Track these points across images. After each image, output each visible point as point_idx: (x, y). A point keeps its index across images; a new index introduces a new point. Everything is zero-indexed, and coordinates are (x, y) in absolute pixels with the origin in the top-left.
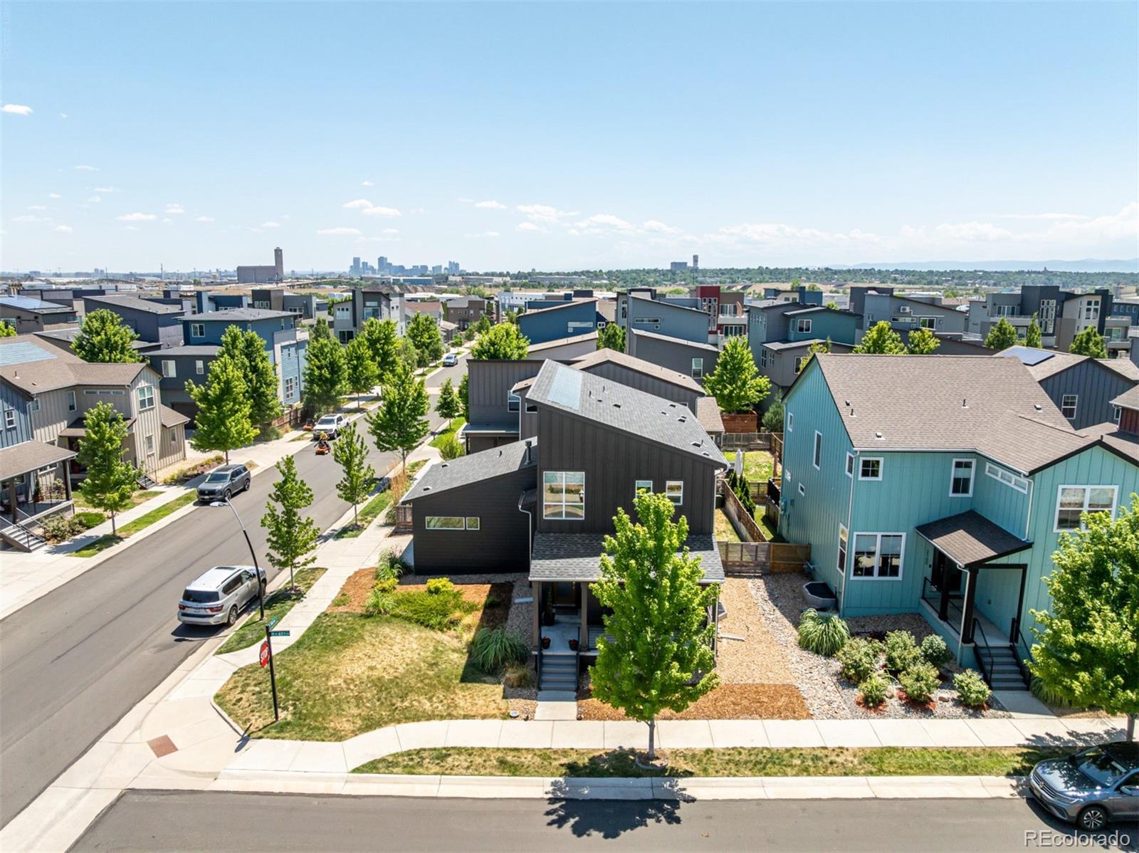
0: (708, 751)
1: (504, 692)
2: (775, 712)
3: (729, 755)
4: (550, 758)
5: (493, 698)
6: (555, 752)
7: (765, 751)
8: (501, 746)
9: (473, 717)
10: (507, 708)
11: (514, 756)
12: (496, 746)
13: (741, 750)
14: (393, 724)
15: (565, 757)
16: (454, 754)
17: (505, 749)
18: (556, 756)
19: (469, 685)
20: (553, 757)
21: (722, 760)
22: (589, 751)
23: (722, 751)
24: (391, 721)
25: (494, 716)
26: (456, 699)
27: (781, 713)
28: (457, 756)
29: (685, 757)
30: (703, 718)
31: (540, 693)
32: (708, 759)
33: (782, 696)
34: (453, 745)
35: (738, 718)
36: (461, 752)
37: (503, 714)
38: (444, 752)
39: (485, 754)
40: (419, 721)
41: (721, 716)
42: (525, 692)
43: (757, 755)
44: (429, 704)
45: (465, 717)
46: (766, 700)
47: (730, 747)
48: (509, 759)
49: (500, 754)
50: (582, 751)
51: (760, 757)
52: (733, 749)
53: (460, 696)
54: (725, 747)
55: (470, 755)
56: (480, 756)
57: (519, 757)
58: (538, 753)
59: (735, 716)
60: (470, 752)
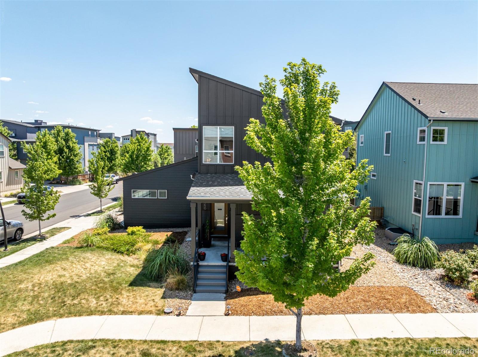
0: (354, 342)
1: (164, 294)
2: (403, 307)
3: (376, 345)
4: (195, 350)
5: (153, 298)
6: (201, 344)
7: (410, 342)
8: (148, 339)
9: (131, 313)
10: (164, 306)
11: (159, 349)
12: (144, 339)
13: (387, 341)
14: (55, 318)
15: (210, 349)
16: (99, 346)
17: (151, 341)
18: (202, 349)
19: (135, 288)
20: (198, 349)
21: (370, 351)
22: (235, 343)
23: (367, 342)
24: (54, 315)
25: (150, 312)
26: (121, 298)
27: (408, 308)
28: (101, 349)
29: (332, 348)
30: (339, 313)
31: (194, 294)
32: (357, 350)
33: (402, 295)
34: (102, 337)
35: (371, 312)
36: (107, 344)
37: (159, 310)
38: (90, 344)
39: (130, 347)
40: (80, 315)
41: (355, 311)
42: (182, 294)
43: (404, 346)
44: (95, 302)
45: (124, 313)
46: (390, 297)
47: (374, 338)
48: (153, 351)
49: (145, 346)
50: (228, 344)
51: (408, 348)
52: (378, 339)
53: (125, 296)
54: (369, 337)
55: (115, 347)
56: (125, 348)
57: (164, 350)
58: (184, 345)
59: (368, 310)
60: (116, 344)
